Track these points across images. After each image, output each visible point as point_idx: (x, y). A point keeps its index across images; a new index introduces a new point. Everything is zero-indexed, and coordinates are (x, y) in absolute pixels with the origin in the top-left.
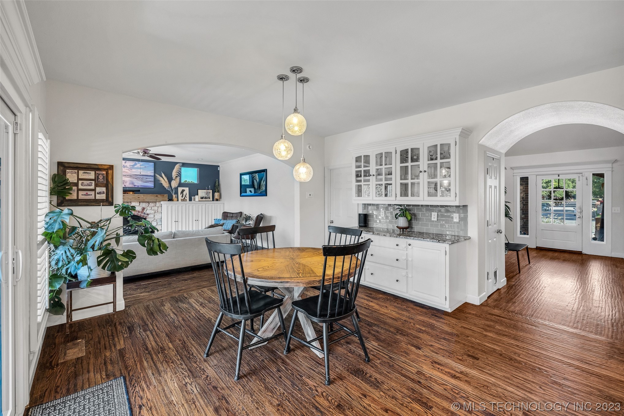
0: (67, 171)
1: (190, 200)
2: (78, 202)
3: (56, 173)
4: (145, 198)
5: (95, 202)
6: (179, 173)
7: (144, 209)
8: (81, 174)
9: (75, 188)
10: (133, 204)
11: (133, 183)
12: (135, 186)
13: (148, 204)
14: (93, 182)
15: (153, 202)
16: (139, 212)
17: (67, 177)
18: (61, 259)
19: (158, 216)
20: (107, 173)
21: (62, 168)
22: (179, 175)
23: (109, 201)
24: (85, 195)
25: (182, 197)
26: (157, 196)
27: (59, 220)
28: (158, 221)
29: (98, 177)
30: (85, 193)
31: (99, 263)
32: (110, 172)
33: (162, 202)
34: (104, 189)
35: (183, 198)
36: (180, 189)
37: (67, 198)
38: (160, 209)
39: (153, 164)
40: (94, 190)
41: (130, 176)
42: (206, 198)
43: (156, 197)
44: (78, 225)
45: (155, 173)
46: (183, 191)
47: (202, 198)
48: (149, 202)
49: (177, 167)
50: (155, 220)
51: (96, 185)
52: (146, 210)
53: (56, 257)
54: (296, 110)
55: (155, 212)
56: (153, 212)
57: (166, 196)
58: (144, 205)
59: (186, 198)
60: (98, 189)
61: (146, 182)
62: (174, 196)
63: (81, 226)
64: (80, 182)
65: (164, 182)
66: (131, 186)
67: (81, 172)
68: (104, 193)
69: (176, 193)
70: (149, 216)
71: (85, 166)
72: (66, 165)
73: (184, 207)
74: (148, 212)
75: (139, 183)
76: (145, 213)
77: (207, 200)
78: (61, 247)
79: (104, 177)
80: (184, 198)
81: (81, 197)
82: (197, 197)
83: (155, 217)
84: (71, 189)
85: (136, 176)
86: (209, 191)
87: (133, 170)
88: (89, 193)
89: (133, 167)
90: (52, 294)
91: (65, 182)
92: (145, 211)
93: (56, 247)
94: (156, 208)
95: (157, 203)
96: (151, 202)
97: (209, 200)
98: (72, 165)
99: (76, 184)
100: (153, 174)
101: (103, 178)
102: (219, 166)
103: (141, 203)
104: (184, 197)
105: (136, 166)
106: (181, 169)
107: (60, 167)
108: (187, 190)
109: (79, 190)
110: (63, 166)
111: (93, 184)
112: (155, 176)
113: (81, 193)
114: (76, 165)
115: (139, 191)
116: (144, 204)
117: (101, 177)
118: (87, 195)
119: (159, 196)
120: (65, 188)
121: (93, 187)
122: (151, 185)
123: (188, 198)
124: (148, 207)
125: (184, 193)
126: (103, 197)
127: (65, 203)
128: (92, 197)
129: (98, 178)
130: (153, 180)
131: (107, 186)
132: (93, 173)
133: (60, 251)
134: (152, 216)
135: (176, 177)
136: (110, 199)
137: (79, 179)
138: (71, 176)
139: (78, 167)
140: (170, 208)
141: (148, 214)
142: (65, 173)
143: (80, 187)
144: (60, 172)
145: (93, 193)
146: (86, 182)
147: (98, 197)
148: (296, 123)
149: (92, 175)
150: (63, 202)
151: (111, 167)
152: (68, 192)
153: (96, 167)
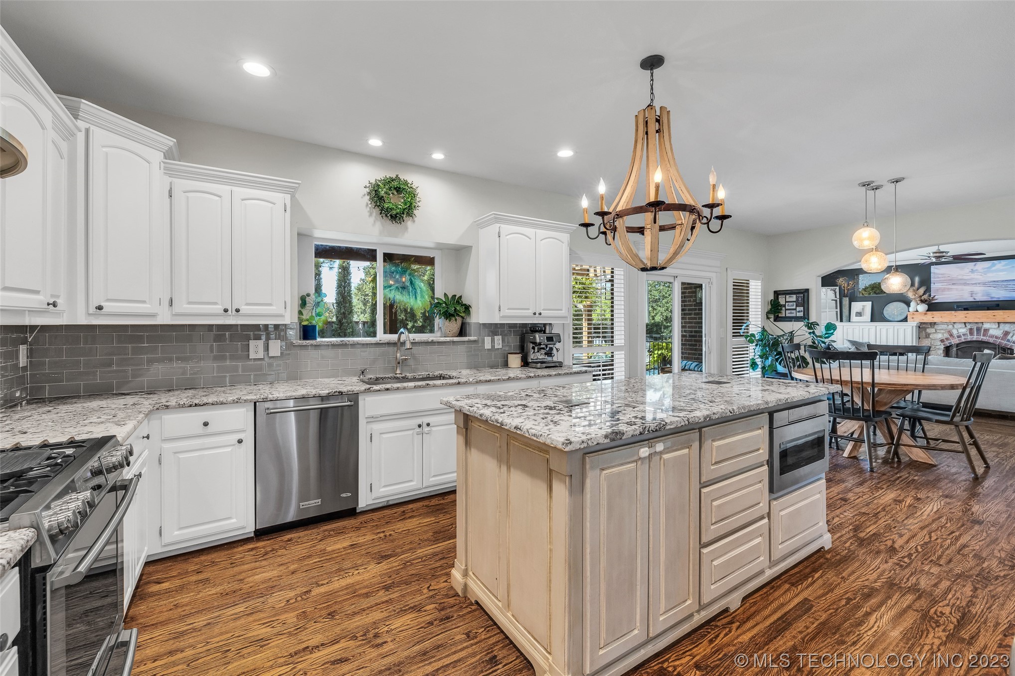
0: (779, 296)
2: (786, 319)
3: (773, 299)
5: (796, 319)
7: (1006, 334)
8: (788, 298)
9: (784, 308)
10: (986, 326)
14: (795, 303)
16: (997, 337)
17: (779, 301)
20: (804, 296)
23: (805, 318)
24: (789, 313)
30: (789, 311)
32: (806, 294)
34: (802, 308)
37: (779, 315)
40: (795, 309)
51: (797, 306)
52: (1011, 335)
58: (1007, 327)
60: (798, 309)
64: (787, 304)
67: (787, 296)
68: (802, 311)
71: (790, 292)
72: (779, 292)
76: (1006, 340)
79: (802, 299)
81: (787, 315)
84: (781, 309)
88: (793, 311)
91: (778, 305)
92: (1009, 337)
98: (782, 292)
99: (785, 306)
103: (1002, 325)
107: (775, 294)
109: (786, 310)
110: (777, 294)
111: (795, 305)
113: (787, 312)
114: (784, 292)
115: (999, 305)
116: (1008, 325)
117: (800, 299)
118: (791, 313)
120: (778, 309)
121: (794, 307)
126: (801, 314)
128: (794, 315)
129: (798, 300)
131: (804, 306)
132: (795, 296)
136: (806, 316)
137: (786, 302)
138: (782, 300)
142: (778, 298)
143: (787, 308)
144: (775, 298)
145: (794, 311)
146: (790, 304)
147: (797, 315)
148: (865, 237)
149: (794, 298)
150: (777, 319)
151: (807, 291)
152: (779, 311)
153: (796, 291)
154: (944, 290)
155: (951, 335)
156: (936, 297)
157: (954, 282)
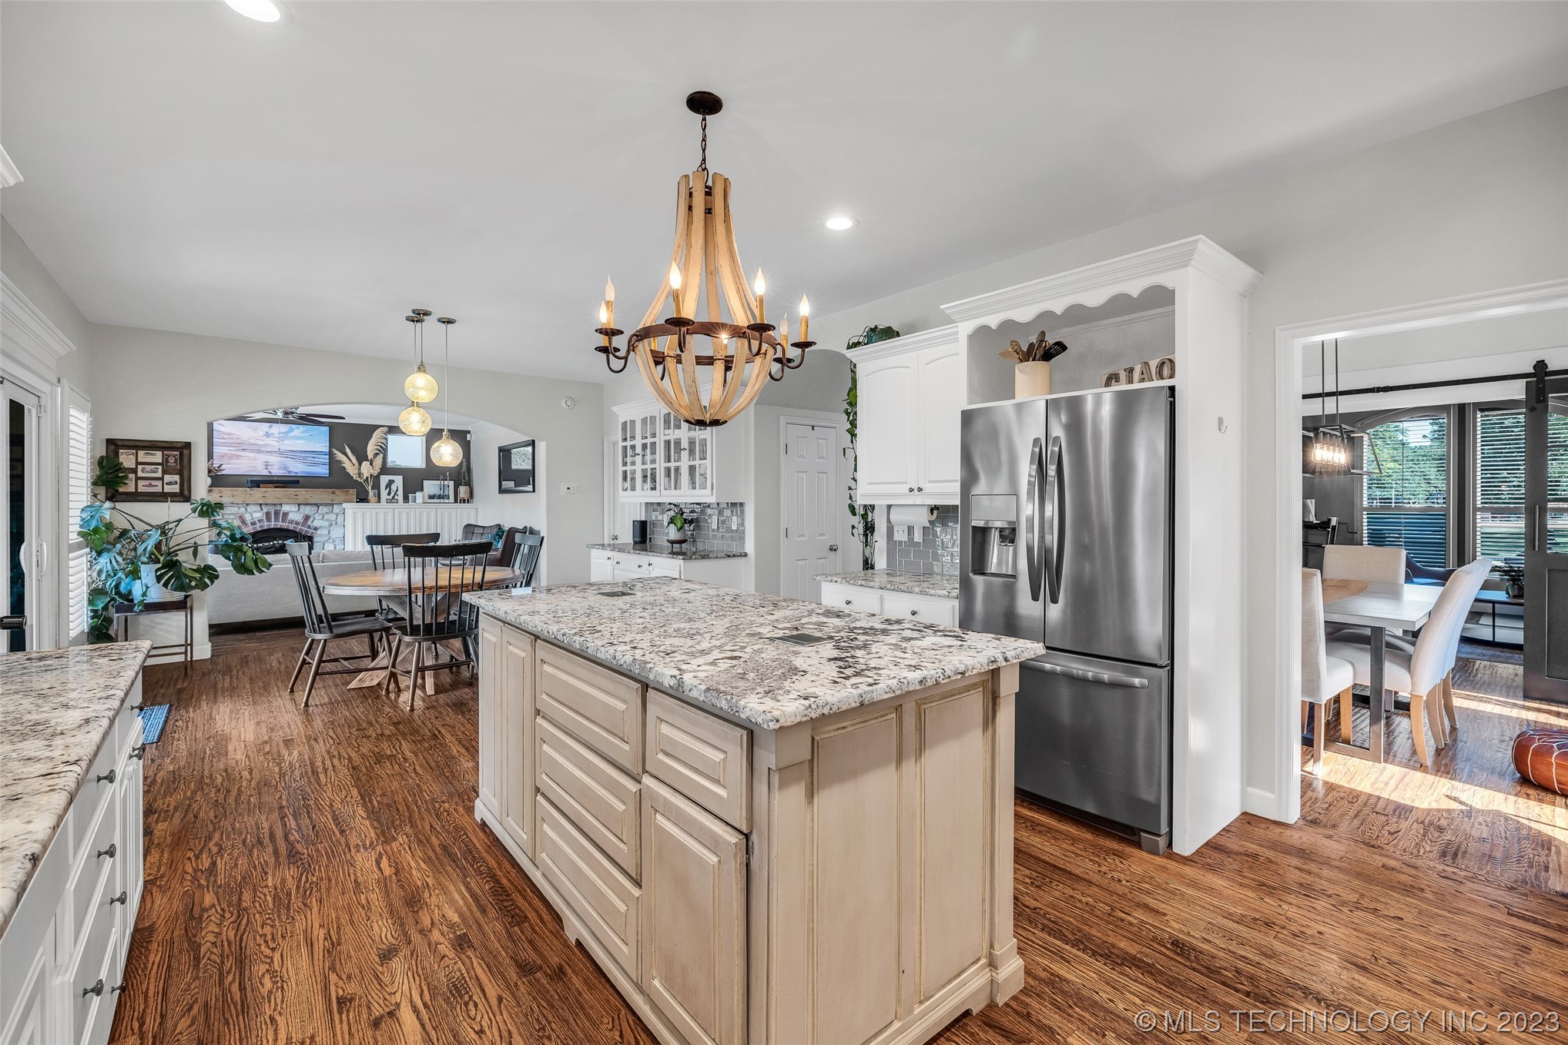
0: (121, 451)
1: (406, 499)
2: (136, 497)
3: (105, 454)
4: (308, 496)
5: (162, 497)
6: (381, 447)
7: (307, 518)
8: (142, 456)
9: (132, 476)
10: (285, 508)
11: (285, 468)
12: (289, 472)
13: (316, 508)
14: (160, 467)
15: (326, 505)
16: (297, 523)
17: (121, 460)
18: (105, 570)
19: (336, 533)
20: (181, 454)
21: (113, 447)
22: (383, 450)
23: (184, 496)
24: (147, 486)
25: (389, 494)
26: (333, 493)
27: (97, 516)
28: (338, 542)
29: (167, 459)
30: (147, 482)
31: (159, 579)
32: (185, 452)
33: (345, 505)
34: (177, 478)
35: (391, 497)
36: (384, 480)
37: (121, 490)
38: (340, 519)
39: (327, 428)
40: (162, 479)
41: (280, 453)
42: (440, 497)
43: (332, 496)
44: (129, 527)
45: (331, 446)
46: (391, 482)
47: (431, 497)
48: (317, 505)
49: (377, 435)
50: (331, 541)
51: (164, 472)
52: (311, 519)
53: (98, 567)
54: (421, 368)
55: (331, 525)
56: (326, 524)
57: (353, 492)
58: (307, 510)
59: (396, 497)
60: (167, 478)
61: (315, 464)
62: (371, 493)
63: (134, 528)
64: (140, 467)
65: (350, 464)
66: (281, 472)
67: (141, 453)
68: (176, 483)
69: (376, 486)
70: (319, 532)
71: (147, 444)
72: (119, 443)
73: (390, 515)
74: (316, 524)
75: (298, 468)
76: (309, 527)
77: (442, 501)
78: (105, 555)
79: (176, 459)
80: (393, 498)
81: (141, 489)
82: (419, 495)
83: (331, 533)
84: (126, 477)
85: (293, 454)
86: (446, 482)
87: (287, 442)
88: (154, 483)
89: (284, 436)
90: (96, 620)
91: (118, 467)
92: (309, 523)
93: (99, 554)
94: (333, 517)
95: (335, 506)
96: (322, 504)
97: (447, 501)
98: (126, 443)
99: (134, 471)
100: (327, 450)
101: (176, 462)
102: (469, 432)
103: (302, 507)
104: (392, 495)
105: (291, 434)
106: (386, 439)
107: (110, 446)
108: (399, 480)
109: (137, 479)
110: (114, 445)
111: (160, 470)
112: (331, 454)
113: (141, 483)
114: (133, 444)
115: (298, 482)
116: (308, 507)
117: (172, 460)
118: (150, 485)
119: (338, 492)
120: (117, 476)
121: (159, 475)
122: (323, 471)
123: (400, 497)
124: (316, 515)
125: (394, 487)
126: (176, 489)
127: (119, 497)
128: (159, 489)
129: (167, 461)
130: (327, 461)
131: (180, 473)
132: (159, 454)
133: (104, 560)
134: (325, 532)
135: (377, 454)
136: (186, 493)
137: (138, 463)
138: (127, 459)
139: (136, 445)
140: (359, 515)
141: (316, 529)
142: (117, 455)
143: (140, 474)
144: (110, 453)
145: (159, 483)
146: (148, 468)
147: (167, 489)
148: (421, 386)
149: (158, 457)
150: (112, 497)
151: (188, 445)
152: (122, 481)
153: (165, 445)
154: (231, 457)
155: (244, 522)
156: (223, 467)
157: (243, 446)
